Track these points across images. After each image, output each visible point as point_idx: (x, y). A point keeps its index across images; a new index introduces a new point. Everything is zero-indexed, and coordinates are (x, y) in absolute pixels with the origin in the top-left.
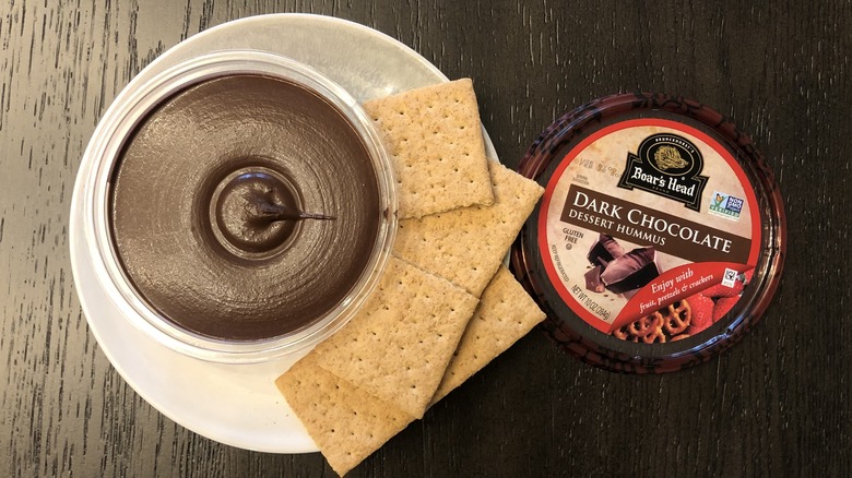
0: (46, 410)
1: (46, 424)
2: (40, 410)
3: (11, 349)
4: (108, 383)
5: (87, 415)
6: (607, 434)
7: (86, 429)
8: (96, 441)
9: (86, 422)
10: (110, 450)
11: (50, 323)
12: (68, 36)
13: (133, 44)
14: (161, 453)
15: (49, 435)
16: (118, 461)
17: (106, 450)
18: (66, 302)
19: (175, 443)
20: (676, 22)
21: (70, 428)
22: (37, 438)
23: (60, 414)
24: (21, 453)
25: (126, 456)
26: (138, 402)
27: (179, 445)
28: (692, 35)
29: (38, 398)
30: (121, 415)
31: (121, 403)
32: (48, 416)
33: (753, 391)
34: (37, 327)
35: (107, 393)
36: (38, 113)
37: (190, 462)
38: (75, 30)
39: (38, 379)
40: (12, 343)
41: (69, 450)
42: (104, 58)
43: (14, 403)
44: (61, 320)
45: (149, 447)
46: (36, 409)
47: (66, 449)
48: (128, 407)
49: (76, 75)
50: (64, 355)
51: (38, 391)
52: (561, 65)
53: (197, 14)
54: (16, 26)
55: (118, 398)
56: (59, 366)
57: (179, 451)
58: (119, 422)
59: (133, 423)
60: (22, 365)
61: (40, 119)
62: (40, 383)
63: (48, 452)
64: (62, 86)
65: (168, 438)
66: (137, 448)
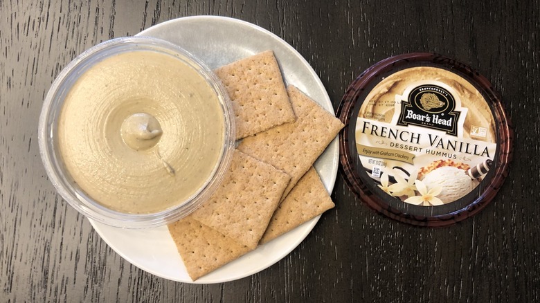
0: (52, 256)
1: (51, 264)
2: (49, 256)
3: (33, 217)
4: (90, 240)
5: (77, 259)
6: (401, 277)
7: (76, 268)
8: (82, 276)
9: (76, 264)
10: (90, 281)
11: (56, 202)
12: (73, 29)
13: (112, 35)
14: (122, 284)
15: (53, 271)
16: (95, 289)
17: (87, 282)
19: (130, 278)
20: (443, 21)
21: (66, 268)
22: (46, 273)
23: (61, 258)
24: (36, 282)
25: (100, 286)
26: (108, 252)
27: (133, 279)
28: (453, 29)
29: (47, 248)
30: (97, 259)
31: (98, 252)
32: (53, 259)
33: (496, 252)
34: (48, 204)
35: (90, 246)
37: (139, 290)
38: (78, 26)
39: (48, 236)
40: (33, 214)
41: (65, 281)
43: (33, 251)
44: (63, 201)
45: (114, 280)
46: (46, 255)
47: (63, 280)
48: (102, 255)
50: (64, 222)
51: (47, 244)
52: (371, 47)
53: (150, 16)
54: (43, 24)
55: (96, 249)
56: (61, 229)
57: (133, 283)
58: (97, 264)
59: (104, 265)
60: (39, 228)
62: (49, 239)
63: (52, 282)
65: (126, 274)
66: (106, 280)
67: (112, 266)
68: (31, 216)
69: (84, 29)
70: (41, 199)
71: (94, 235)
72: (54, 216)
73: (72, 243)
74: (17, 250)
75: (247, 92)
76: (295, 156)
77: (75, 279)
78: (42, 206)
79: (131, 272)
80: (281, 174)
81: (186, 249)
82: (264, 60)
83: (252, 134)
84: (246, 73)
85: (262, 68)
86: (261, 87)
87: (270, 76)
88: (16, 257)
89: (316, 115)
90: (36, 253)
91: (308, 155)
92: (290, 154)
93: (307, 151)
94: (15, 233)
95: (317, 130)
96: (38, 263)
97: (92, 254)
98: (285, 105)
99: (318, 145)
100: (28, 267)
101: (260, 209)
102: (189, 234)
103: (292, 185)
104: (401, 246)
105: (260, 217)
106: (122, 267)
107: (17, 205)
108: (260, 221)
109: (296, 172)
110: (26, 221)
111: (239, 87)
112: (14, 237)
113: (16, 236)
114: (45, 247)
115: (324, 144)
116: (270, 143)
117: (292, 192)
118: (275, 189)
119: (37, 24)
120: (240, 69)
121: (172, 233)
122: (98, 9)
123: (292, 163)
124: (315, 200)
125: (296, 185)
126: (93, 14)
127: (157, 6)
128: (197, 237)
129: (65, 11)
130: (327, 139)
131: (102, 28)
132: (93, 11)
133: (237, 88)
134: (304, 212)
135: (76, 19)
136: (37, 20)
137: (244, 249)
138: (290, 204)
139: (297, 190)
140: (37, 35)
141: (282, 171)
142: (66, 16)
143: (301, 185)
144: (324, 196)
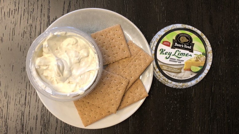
67: (52, 122)
68: (15, 100)
69: (36, 15)
70: (19, 92)
71: (44, 108)
72: (26, 100)
73: (34, 112)
74: (9, 116)
75: (109, 43)
76: (132, 73)
77: (36, 128)
78: (19, 96)
79: (61, 124)
80: (125, 79)
81: (82, 112)
82: (116, 28)
83: (112, 62)
84: (108, 35)
85: (116, 32)
86: (115, 41)
87: (119, 36)
88: (8, 119)
89: (141, 54)
90: (18, 117)
91: (137, 72)
92: (129, 72)
93: (137, 71)
94: (8, 108)
95: (142, 61)
96: (19, 121)
97: (43, 117)
98: (126, 49)
99: (142, 68)
100: (15, 123)
101: (116, 96)
102: (83, 106)
103: (129, 86)
104: (180, 110)
105: (117, 99)
106: (57, 122)
107: (8, 95)
108: (117, 101)
109: (132, 79)
110: (12, 103)
111: (105, 41)
112: (7, 110)
113: (8, 110)
114: (22, 114)
115: (145, 68)
116: (120, 66)
117: (130, 89)
118: (123, 86)
119: (13, 12)
120: (105, 33)
121: (75, 105)
122: (42, 5)
123: (130, 76)
124: (140, 93)
125: (131, 86)
126: (40, 8)
127: (69, 4)
128: (87, 107)
129: (26, 6)
130: (146, 65)
131: (44, 14)
132: (40, 6)
133: (104, 42)
134: (135, 98)
135: (32, 10)
136: (13, 10)
137: (108, 113)
138: (129, 94)
139: (132, 88)
140: (14, 17)
141: (125, 78)
142: (27, 8)
143: (133, 86)
144: (144, 91)
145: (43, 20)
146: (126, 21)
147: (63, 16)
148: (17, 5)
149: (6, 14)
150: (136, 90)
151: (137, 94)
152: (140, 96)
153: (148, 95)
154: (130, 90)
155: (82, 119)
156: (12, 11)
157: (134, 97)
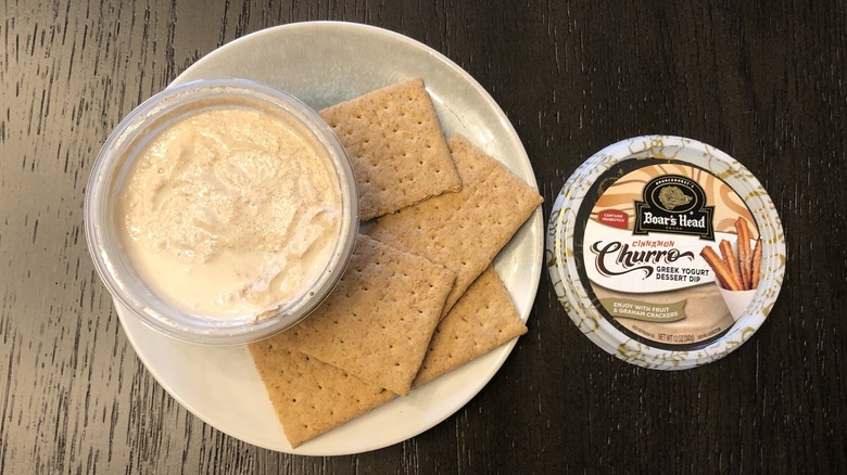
0: (72, 414)
1: (71, 428)
2: (66, 415)
3: (39, 351)
4: (136, 387)
5: (114, 420)
6: (646, 441)
7: (112, 433)
8: (122, 448)
9: (112, 427)
10: (136, 457)
11: (79, 325)
12: (108, 45)
13: (170, 53)
14: (188, 460)
15: (74, 440)
16: (144, 469)
17: (131, 457)
18: (96, 303)
19: (203, 449)
20: (696, 32)
21: (97, 432)
22: (62, 444)
23: (86, 419)
24: (44, 460)
25: (152, 462)
27: (207, 452)
28: (713, 44)
29: (64, 402)
30: (148, 420)
31: (149, 406)
32: (74, 421)
33: (795, 396)
34: (66, 330)
35: (134, 399)
36: (76, 119)
37: (217, 469)
38: (115, 40)
39: (65, 384)
40: (40, 346)
41: (93, 457)
42: (142, 65)
43: (40, 408)
44: (90, 323)
45: (177, 454)
46: (62, 414)
47: (90, 456)
48: (156, 413)
49: (114, 82)
50: (92, 360)
51: (64, 396)
52: (586, 73)
53: (233, 24)
54: (59, 37)
55: (145, 403)
56: (87, 370)
57: (207, 458)
58: (147, 427)
59: (160, 428)
60: (50, 369)
61: (78, 124)
62: (67, 387)
63: (72, 459)
64: (100, 93)
65: (196, 443)
66: (163, 454)
67: (173, 430)
68: (37, 348)
69: (126, 46)
70: (55, 320)
71: (143, 377)
72: (76, 348)
73: (104, 393)
74: (12, 406)
75: (382, 144)
76: (465, 246)
77: (110, 452)
78: (55, 331)
79: (204, 440)
80: (441, 270)
81: (283, 394)
82: (409, 92)
83: (392, 210)
84: (380, 114)
85: (406, 105)
86: (406, 135)
87: (418, 118)
88: (11, 417)
89: (499, 181)
90: (45, 411)
91: (485, 245)
92: (457, 243)
93: (484, 239)
94: (9, 377)
95: (500, 206)
96: (48, 427)
97: (139, 410)
98: (444, 164)
99: (501, 230)
100: (32, 433)
101: (409, 330)
102: (288, 370)
103: (457, 293)
104: (644, 391)
105: (411, 342)
106: (189, 431)
107: (12, 332)
108: (412, 349)
109: (467, 271)
110: (28, 356)
111: (370, 135)
112: (9, 384)
113: (12, 382)
114: (61, 399)
115: (512, 229)
116: (423, 224)
117: (458, 306)
118: (433, 296)
119: (48, 36)
120: (370, 107)
121: (259, 368)
122: (147, 13)
123: (458, 257)
124: (495, 321)
125: (465, 294)
126: (140, 22)
127: (245, 8)
128: (301, 375)
129: (94, 16)
130: (516, 219)
131: (155, 43)
132: (140, 15)
133: (366, 137)
134: (476, 340)
135: (112, 28)
136: (48, 31)
137: (379, 397)
138: (454, 325)
139: (467, 304)
140: (48, 54)
141: (441, 266)
142: (96, 23)
143: (472, 295)
144: (511, 313)
145: (149, 64)
146: (442, 67)
147: (221, 48)
148: (62, 13)
149: (22, 43)
150: (483, 310)
151: (486, 325)
152: (497, 331)
153: (525, 330)
154: (461, 310)
155: (281, 420)
156: (44, 33)
157: (473, 335)
